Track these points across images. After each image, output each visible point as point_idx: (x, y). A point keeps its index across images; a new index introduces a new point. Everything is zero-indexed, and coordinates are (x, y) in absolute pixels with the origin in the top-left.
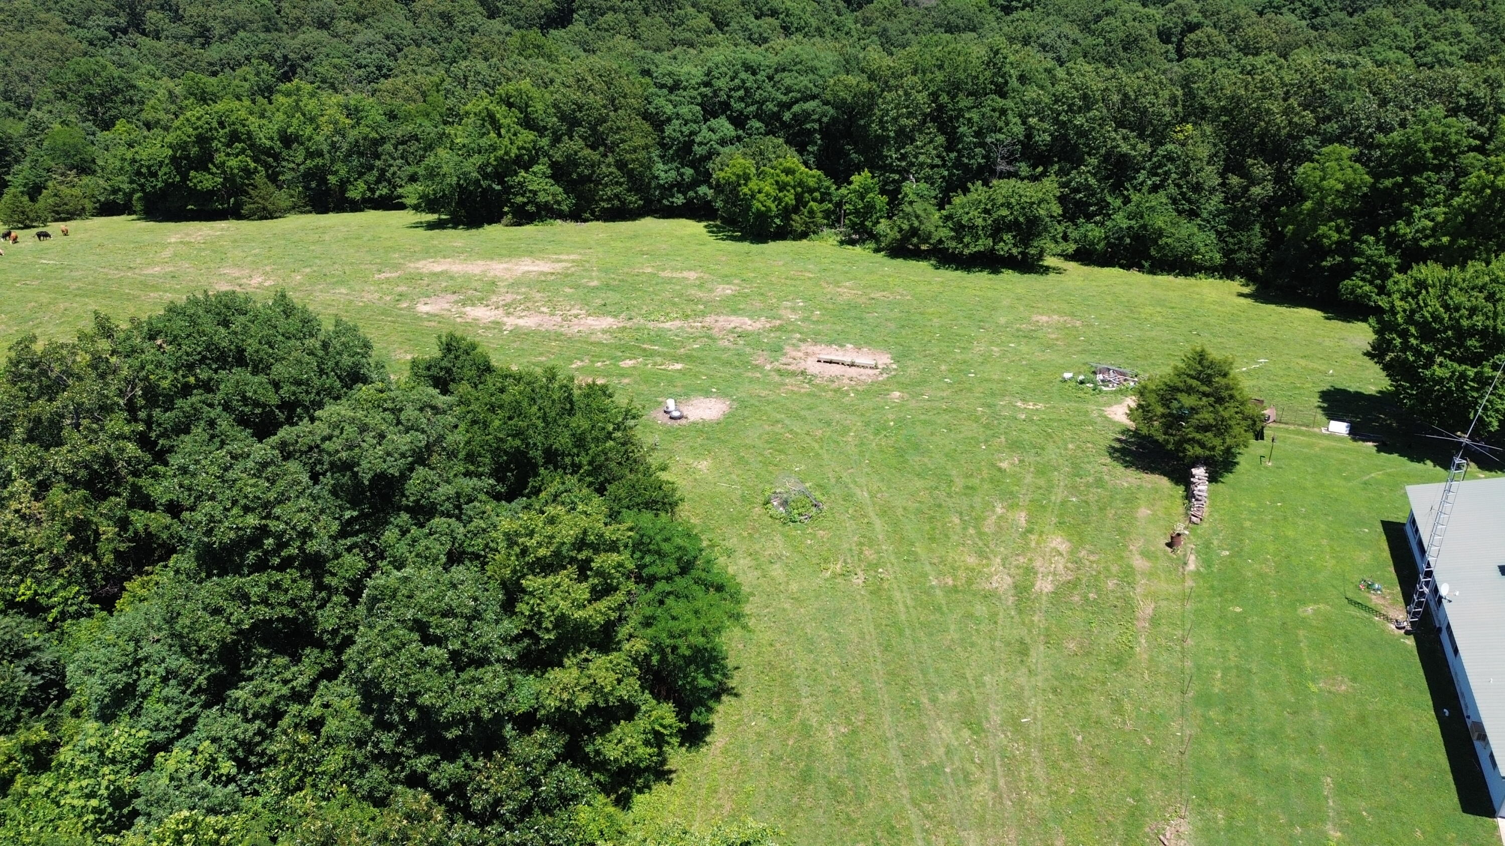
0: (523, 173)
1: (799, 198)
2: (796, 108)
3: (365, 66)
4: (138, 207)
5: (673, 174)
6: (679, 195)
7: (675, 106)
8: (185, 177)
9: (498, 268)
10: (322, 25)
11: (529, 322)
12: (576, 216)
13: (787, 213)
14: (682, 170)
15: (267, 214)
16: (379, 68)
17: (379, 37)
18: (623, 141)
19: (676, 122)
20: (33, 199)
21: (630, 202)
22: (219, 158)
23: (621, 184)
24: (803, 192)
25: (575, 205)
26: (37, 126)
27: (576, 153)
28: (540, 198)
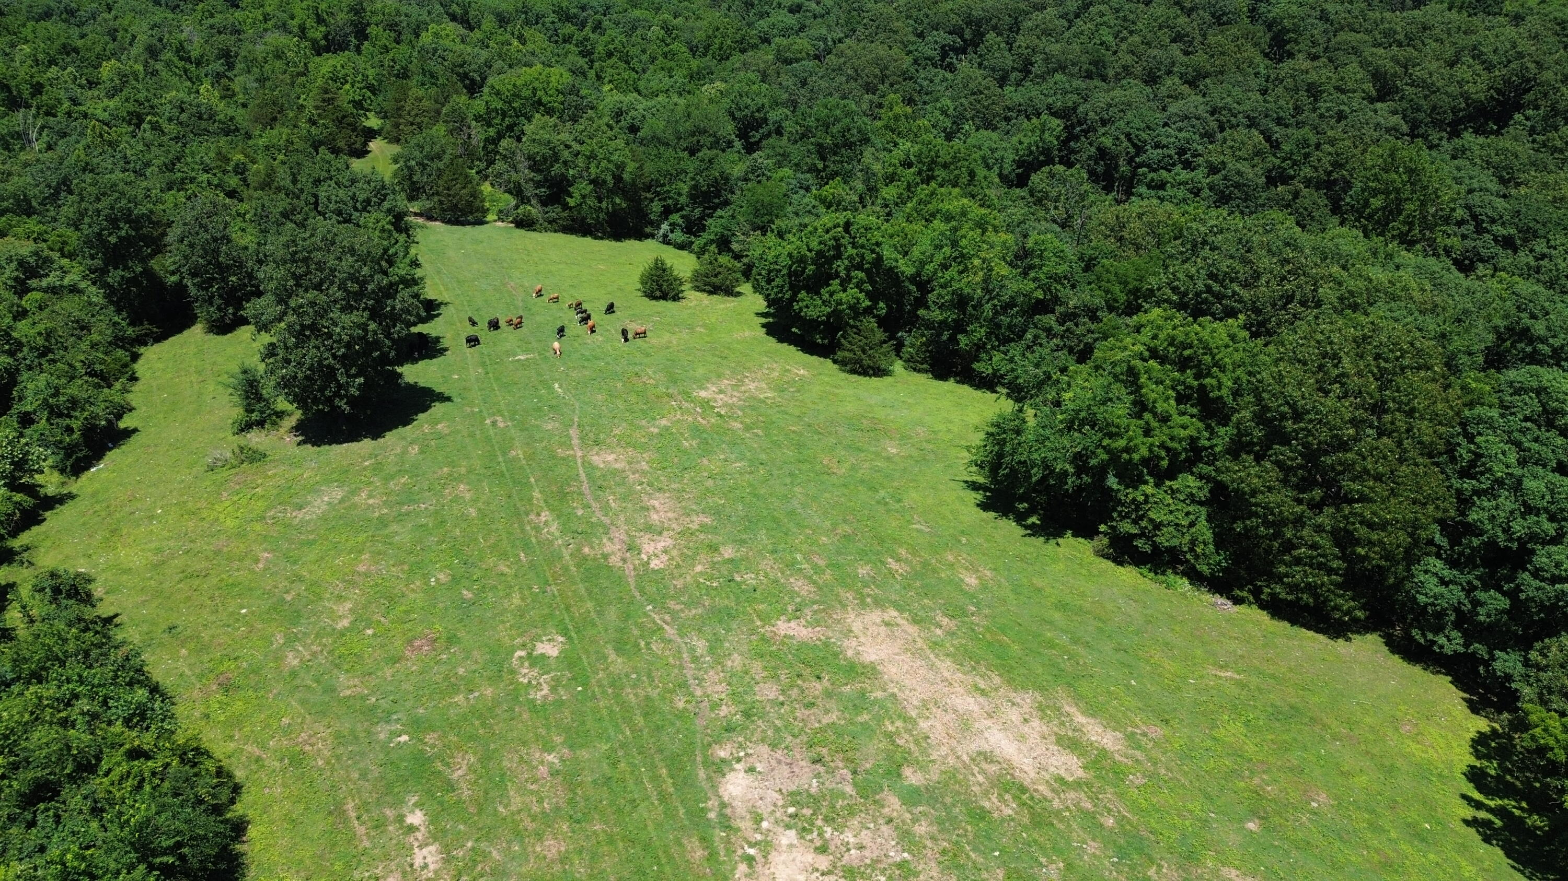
0: (1149, 489)
3: (1164, 147)
5: (1456, 594)
6: (1455, 634)
7: (1522, 462)
8: (795, 296)
14: (1481, 595)
16: (1182, 152)
17: (1202, 111)
18: (1363, 499)
19: (1507, 502)
21: (1337, 608)
23: (1330, 571)
25: (1224, 570)
27: (1254, 493)
28: (1165, 539)
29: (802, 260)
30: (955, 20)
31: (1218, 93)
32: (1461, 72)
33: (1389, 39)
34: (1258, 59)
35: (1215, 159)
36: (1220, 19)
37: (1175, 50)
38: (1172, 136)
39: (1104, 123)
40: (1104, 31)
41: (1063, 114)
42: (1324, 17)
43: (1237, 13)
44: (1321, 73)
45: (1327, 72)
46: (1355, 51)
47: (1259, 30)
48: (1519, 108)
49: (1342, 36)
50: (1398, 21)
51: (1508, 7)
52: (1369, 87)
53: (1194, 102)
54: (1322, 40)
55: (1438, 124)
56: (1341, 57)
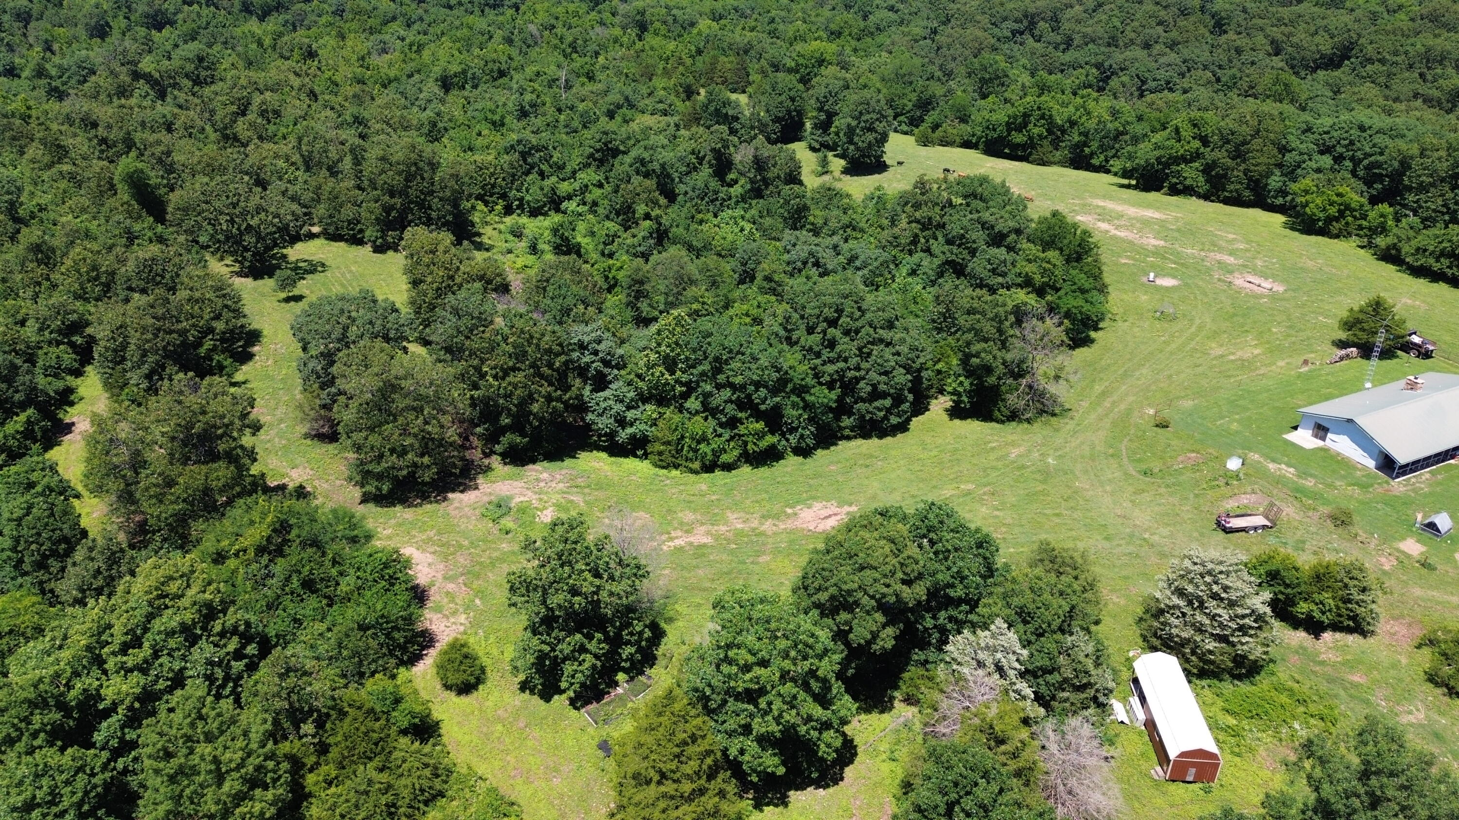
0: (1183, 166)
1: (1341, 213)
2: (1372, 159)
4: (981, 146)
6: (1279, 198)
7: (1300, 143)
8: (1009, 134)
9: (1132, 211)
10: (1147, 46)
11: (1121, 234)
12: (1206, 197)
13: (1329, 220)
15: (1043, 163)
16: (1168, 83)
17: (1178, 61)
18: (1254, 158)
19: (1295, 153)
20: (933, 131)
21: (1245, 196)
22: (1031, 126)
23: (1242, 184)
24: (1345, 209)
25: (1209, 191)
26: (950, 91)
27: (1221, 160)
28: (1188, 182)
29: (1015, 117)
30: (1017, 14)
31: (1186, 53)
32: (1318, 39)
33: (1280, 22)
34: (1207, 34)
35: (1186, 86)
36: (1184, 12)
37: (1160, 29)
38: (1162, 74)
39: (1122, 70)
40: (1114, 19)
41: (1098, 66)
42: (1245, 11)
43: (1193, 8)
44: (1242, 41)
45: (1246, 40)
46: (1262, 29)
47: (1207, 17)
48: (1349, 58)
49: (1254, 21)
50: (1285, 12)
51: (1348, 4)
52: (1269, 48)
53: (1172, 57)
54: (1244, 23)
55: (1307, 67)
56: (1254, 32)
